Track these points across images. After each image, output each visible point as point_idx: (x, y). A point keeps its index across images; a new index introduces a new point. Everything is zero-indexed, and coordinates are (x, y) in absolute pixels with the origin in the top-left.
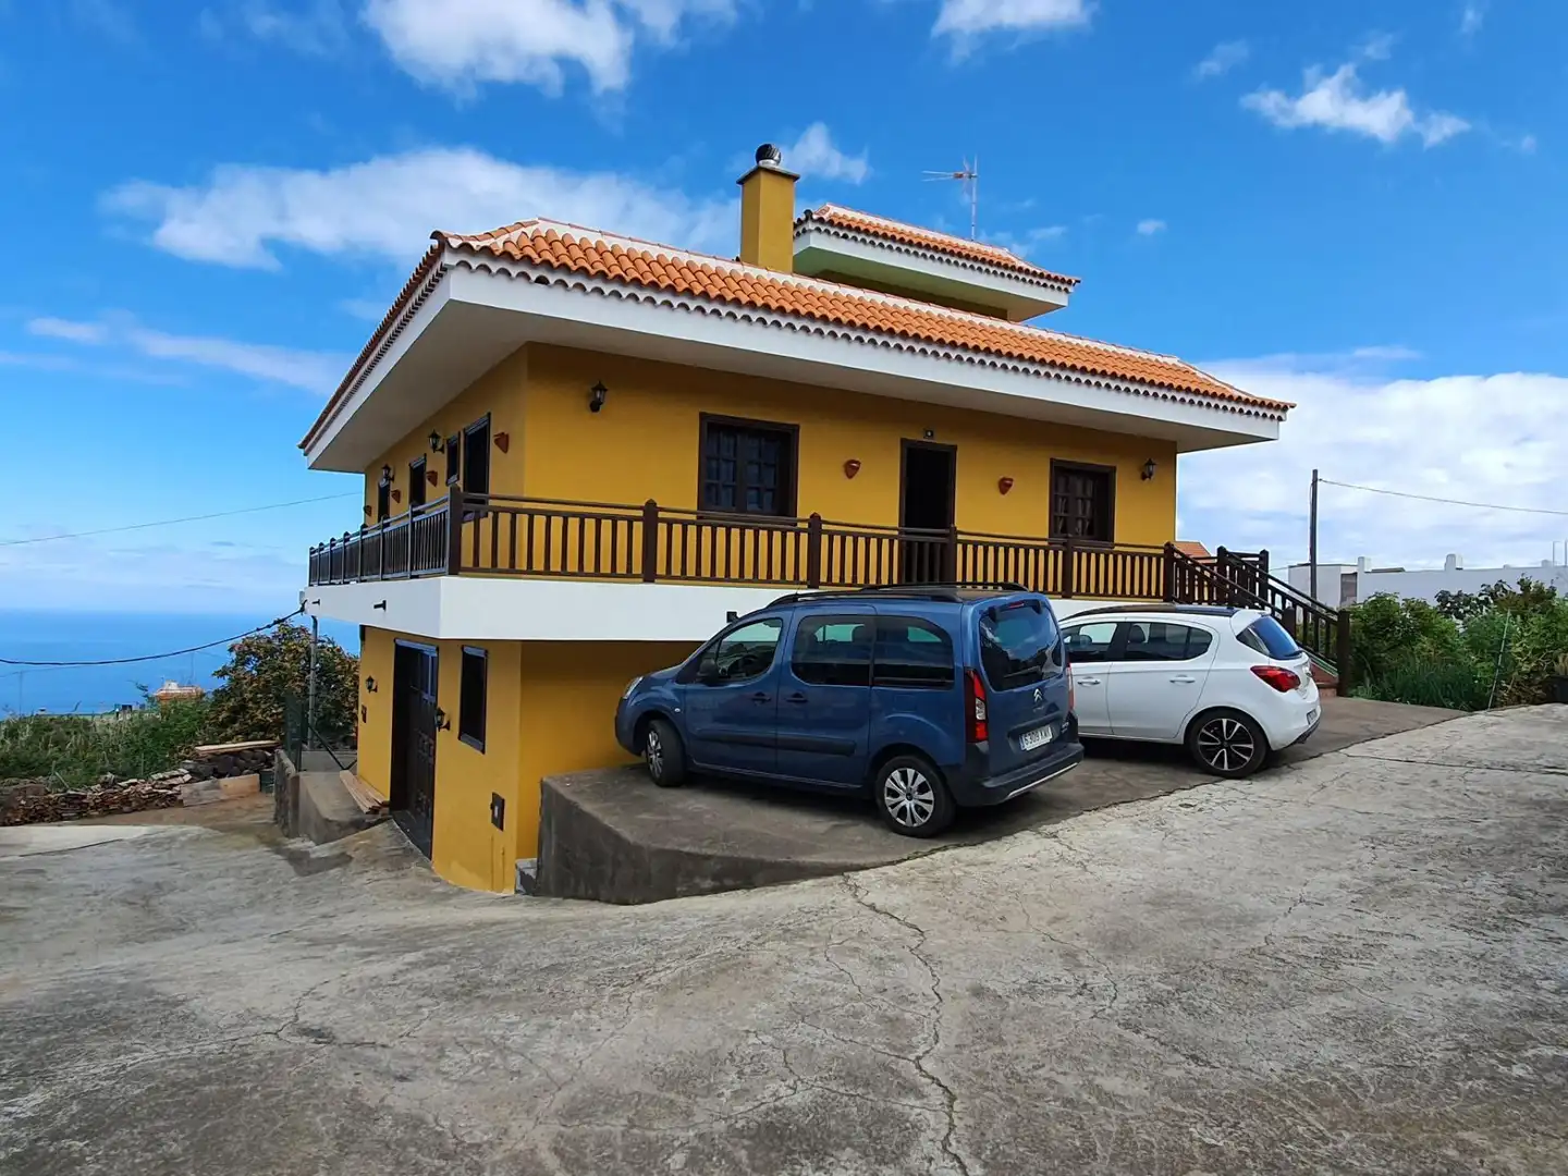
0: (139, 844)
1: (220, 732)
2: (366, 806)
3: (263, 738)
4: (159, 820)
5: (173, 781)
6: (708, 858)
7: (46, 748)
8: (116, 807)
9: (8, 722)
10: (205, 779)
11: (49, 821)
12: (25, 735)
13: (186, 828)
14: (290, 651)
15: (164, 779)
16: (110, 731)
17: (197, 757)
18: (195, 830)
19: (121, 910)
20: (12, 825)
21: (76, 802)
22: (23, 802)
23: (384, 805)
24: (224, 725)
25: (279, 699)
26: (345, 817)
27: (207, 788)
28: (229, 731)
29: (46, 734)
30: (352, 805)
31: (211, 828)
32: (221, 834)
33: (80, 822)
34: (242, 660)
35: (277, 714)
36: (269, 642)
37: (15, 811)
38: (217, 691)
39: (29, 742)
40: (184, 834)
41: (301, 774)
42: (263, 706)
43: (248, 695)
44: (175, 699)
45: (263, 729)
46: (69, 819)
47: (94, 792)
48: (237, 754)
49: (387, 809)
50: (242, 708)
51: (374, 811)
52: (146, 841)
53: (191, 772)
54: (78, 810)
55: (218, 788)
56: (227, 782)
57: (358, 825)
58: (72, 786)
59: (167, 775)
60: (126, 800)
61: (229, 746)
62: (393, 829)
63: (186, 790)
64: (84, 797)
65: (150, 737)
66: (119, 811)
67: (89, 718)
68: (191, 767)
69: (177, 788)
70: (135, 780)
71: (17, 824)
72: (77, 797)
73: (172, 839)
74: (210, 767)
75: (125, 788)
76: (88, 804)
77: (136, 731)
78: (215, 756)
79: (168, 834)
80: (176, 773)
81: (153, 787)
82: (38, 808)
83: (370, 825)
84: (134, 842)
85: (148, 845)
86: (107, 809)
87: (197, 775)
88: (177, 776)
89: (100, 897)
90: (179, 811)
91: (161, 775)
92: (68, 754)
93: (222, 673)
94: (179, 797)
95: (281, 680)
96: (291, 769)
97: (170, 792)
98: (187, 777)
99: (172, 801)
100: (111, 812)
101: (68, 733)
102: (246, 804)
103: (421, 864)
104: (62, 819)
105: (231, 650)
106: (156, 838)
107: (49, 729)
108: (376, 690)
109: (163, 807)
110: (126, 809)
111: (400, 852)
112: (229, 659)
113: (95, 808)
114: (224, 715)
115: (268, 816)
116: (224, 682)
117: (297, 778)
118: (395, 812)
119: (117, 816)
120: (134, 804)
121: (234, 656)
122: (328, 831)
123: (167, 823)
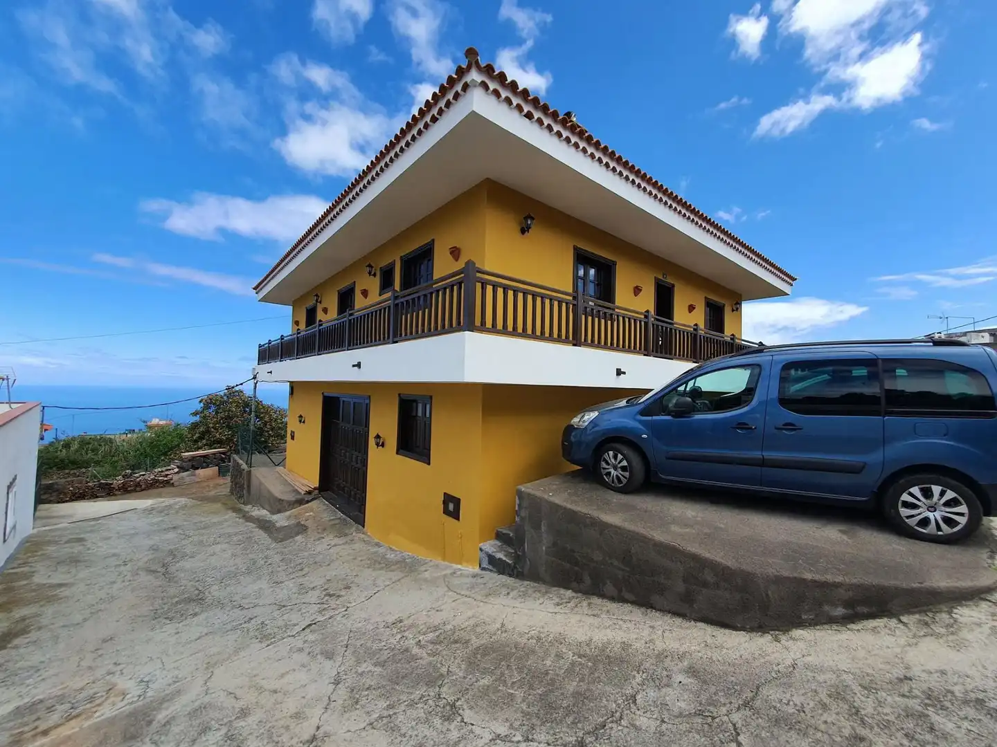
0: (149, 511)
1: (195, 444)
2: (303, 490)
3: (220, 448)
4: (160, 496)
5: (167, 473)
6: (837, 585)
7: (87, 454)
8: (132, 488)
9: (64, 440)
10: (188, 470)
11: (88, 499)
12: (75, 446)
13: (178, 499)
14: (235, 402)
15: (162, 471)
16: (125, 444)
17: (181, 459)
18: (183, 500)
19: (145, 578)
20: (64, 502)
21: (106, 487)
22: (71, 489)
23: (315, 489)
24: (196, 441)
25: (229, 427)
26: (291, 497)
27: (188, 476)
28: (200, 444)
29: (87, 446)
30: (292, 488)
31: (193, 499)
32: (199, 503)
33: (108, 498)
34: (207, 406)
35: (229, 435)
36: (222, 397)
37: (65, 494)
38: (192, 423)
39: (77, 451)
40: (176, 504)
41: (252, 469)
42: (220, 431)
43: (211, 425)
44: (162, 427)
45: (220, 443)
46: (102, 497)
47: (119, 480)
48: (205, 456)
49: (317, 491)
50: (208, 431)
51: (309, 493)
52: (153, 509)
53: (178, 467)
54: (108, 492)
55: (194, 475)
56: (200, 472)
57: (300, 502)
58: (104, 477)
59: (164, 469)
60: (138, 485)
61: (201, 452)
62: (325, 504)
63: (176, 478)
64: (112, 484)
65: (149, 447)
66: (135, 491)
67: (112, 437)
68: (178, 464)
69: (170, 476)
70: (144, 473)
71: (67, 501)
72: (107, 484)
73: (170, 507)
74: (190, 464)
75: (138, 478)
76: (114, 488)
77: (141, 443)
78: (193, 458)
79: (167, 504)
80: (169, 468)
81: (155, 476)
82: (81, 491)
83: (308, 502)
84: (145, 510)
85: (154, 512)
86: (127, 490)
87: (182, 469)
88: (170, 470)
89: (129, 567)
90: (172, 489)
91: (160, 470)
92: (100, 457)
93: (195, 414)
94: (172, 482)
95: (229, 418)
96: (244, 466)
97: (166, 479)
98: (176, 470)
99: (168, 483)
100: (129, 492)
101: (100, 445)
102: (211, 484)
103: (358, 531)
104: (97, 497)
105: (200, 402)
106: (159, 507)
107: (89, 443)
108: (304, 422)
109: (162, 487)
110: (138, 489)
111: (337, 521)
112: (199, 407)
113: (119, 489)
114: (197, 435)
115: (226, 490)
116: (197, 418)
117: (249, 472)
118: (322, 493)
119: (133, 494)
120: (143, 487)
121: (202, 405)
122: (278, 506)
123: (164, 497)
